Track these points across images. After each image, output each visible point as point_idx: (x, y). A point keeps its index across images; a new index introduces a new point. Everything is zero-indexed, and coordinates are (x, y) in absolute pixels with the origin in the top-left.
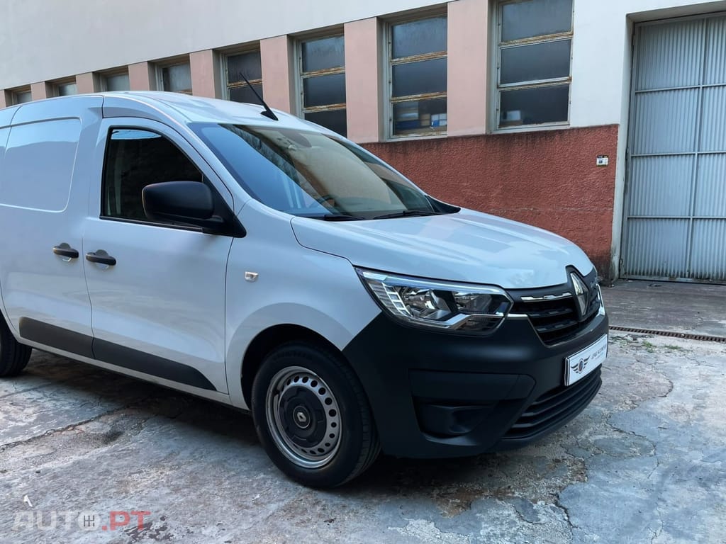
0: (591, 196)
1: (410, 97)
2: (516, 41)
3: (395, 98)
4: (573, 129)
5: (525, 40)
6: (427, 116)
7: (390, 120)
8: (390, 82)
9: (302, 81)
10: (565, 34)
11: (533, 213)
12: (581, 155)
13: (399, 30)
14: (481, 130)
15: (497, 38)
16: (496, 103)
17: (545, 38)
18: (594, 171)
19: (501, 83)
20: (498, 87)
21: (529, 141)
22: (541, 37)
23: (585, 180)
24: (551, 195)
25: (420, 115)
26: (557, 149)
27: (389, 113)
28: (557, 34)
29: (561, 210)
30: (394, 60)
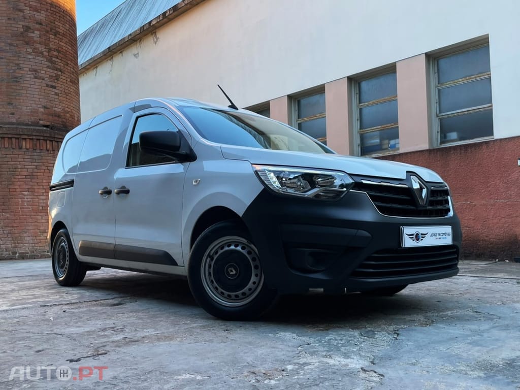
0: (516, 190)
1: (373, 128)
2: (449, 83)
3: (362, 130)
4: (497, 140)
5: (456, 81)
6: (386, 141)
7: (359, 146)
8: (358, 120)
9: (297, 124)
10: (486, 74)
11: (470, 206)
12: (505, 159)
13: (364, 85)
14: (425, 146)
15: (434, 82)
16: (436, 127)
17: (470, 79)
18: (516, 170)
19: (440, 112)
20: (437, 116)
21: (462, 151)
22: (467, 78)
23: (510, 177)
24: (483, 191)
25: (381, 141)
26: (485, 156)
27: (357, 141)
28: (479, 75)
29: (492, 202)
30: (361, 104)
